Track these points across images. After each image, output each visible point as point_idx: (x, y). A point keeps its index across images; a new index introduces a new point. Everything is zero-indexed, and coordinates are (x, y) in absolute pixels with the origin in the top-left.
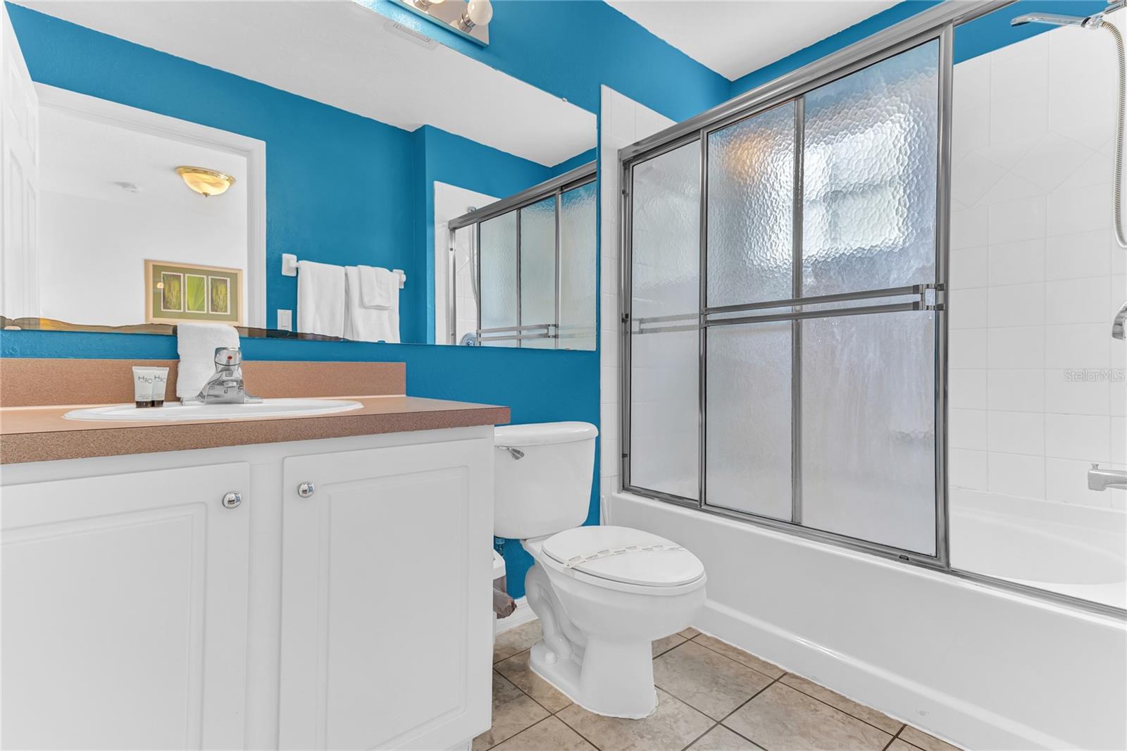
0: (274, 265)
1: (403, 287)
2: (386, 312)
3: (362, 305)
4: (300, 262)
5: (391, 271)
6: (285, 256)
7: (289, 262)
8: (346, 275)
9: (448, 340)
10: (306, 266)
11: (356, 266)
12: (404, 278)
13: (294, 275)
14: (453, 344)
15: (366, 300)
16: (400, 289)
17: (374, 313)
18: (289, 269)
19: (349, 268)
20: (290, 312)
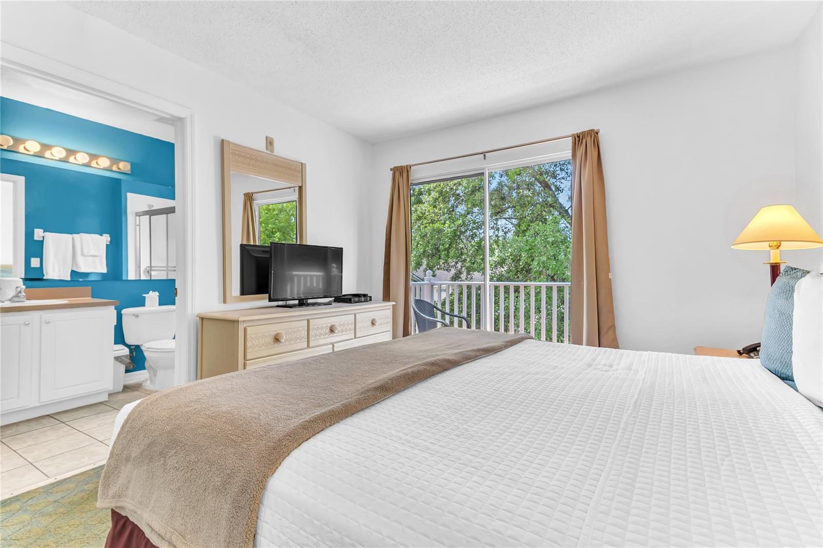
0: (29, 235)
1: (108, 243)
2: (97, 259)
3: (83, 254)
4: (45, 233)
5: (102, 235)
6: (36, 230)
7: (38, 234)
8: (73, 238)
9: (136, 276)
10: (48, 234)
11: (79, 233)
12: (109, 239)
13: (42, 239)
14: (139, 279)
15: (85, 252)
16: (107, 245)
17: (90, 258)
18: (40, 237)
19: (74, 235)
20: (39, 259)
